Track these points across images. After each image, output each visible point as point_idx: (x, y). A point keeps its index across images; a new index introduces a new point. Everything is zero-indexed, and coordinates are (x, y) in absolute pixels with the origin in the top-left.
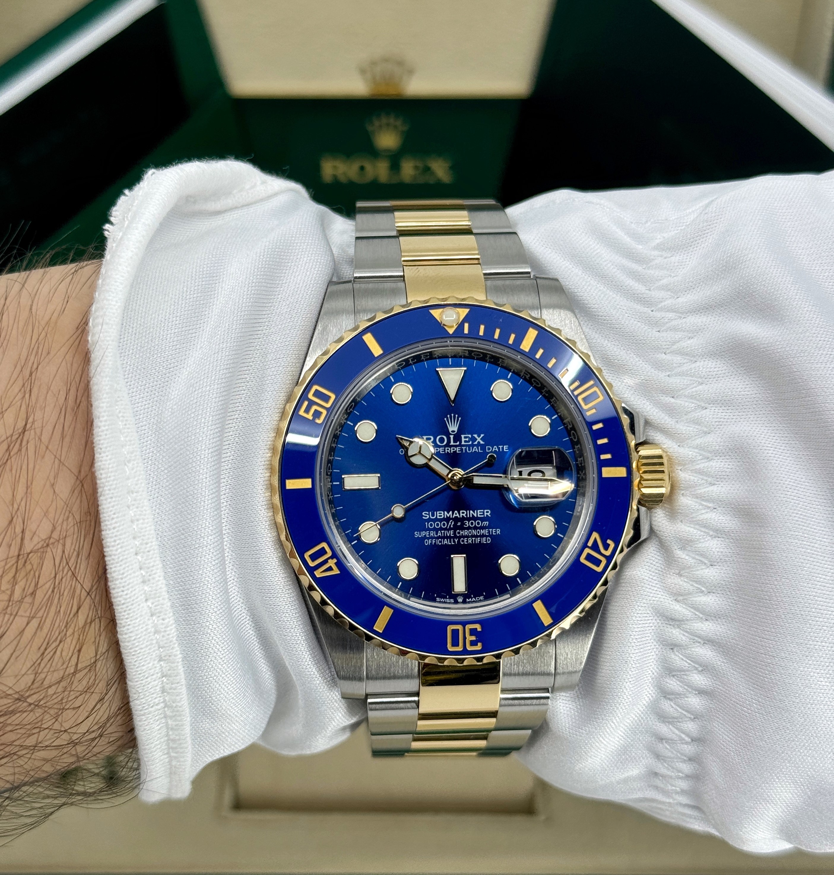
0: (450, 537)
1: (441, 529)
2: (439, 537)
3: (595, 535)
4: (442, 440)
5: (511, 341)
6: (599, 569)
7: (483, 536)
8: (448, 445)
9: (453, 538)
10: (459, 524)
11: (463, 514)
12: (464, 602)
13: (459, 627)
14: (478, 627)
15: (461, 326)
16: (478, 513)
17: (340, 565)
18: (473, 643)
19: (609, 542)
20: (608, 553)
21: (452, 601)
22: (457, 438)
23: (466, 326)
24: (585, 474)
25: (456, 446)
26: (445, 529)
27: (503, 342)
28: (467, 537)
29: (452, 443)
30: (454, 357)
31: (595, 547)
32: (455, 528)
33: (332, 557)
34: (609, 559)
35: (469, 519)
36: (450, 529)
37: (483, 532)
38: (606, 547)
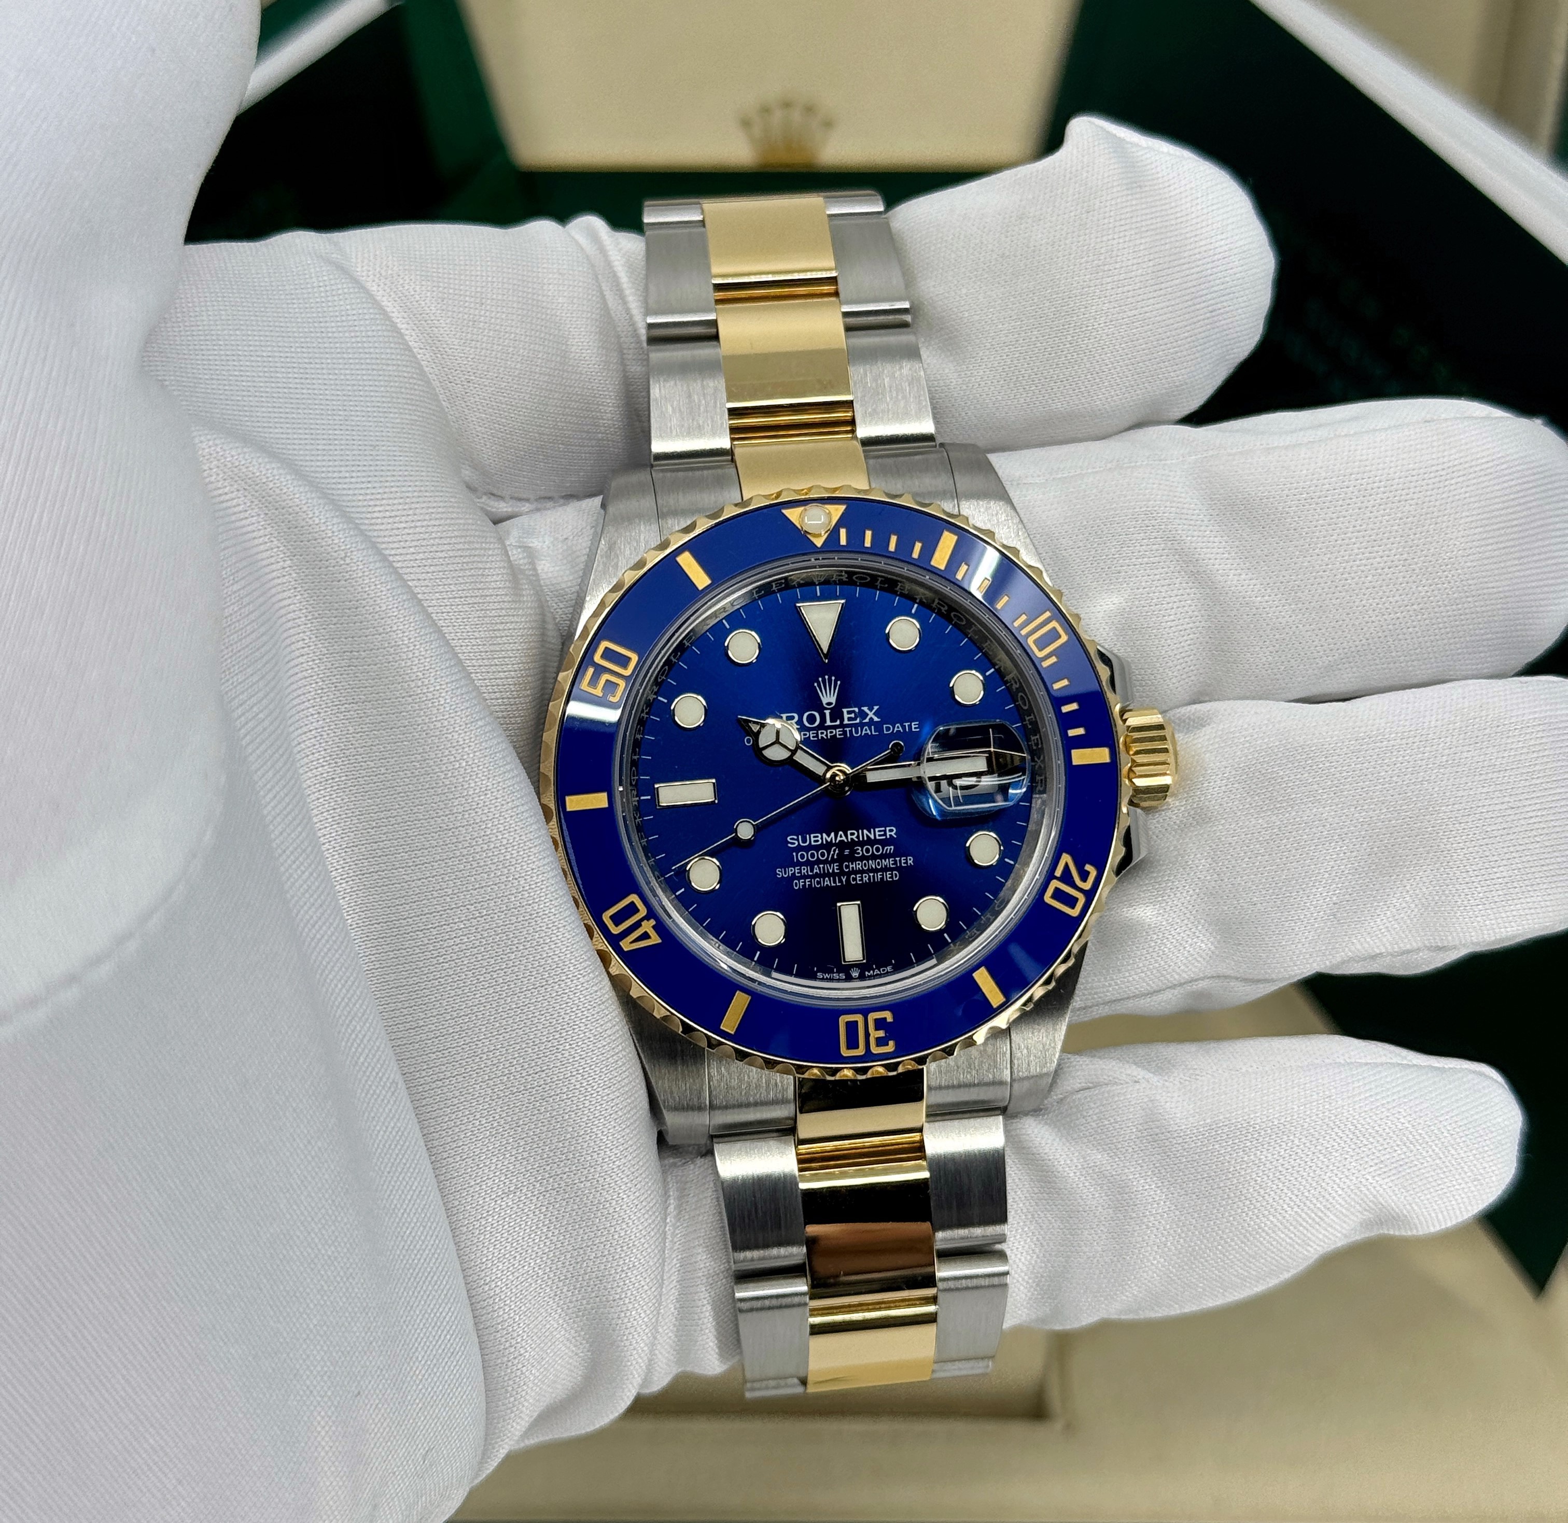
0: (834, 874)
1: (818, 862)
2: (816, 875)
3: (1066, 858)
4: (812, 719)
5: (915, 555)
6: (1075, 912)
7: (885, 869)
8: (822, 726)
9: (839, 875)
11: (852, 835)
12: (862, 977)
13: (859, 1018)
14: (888, 1016)
15: (834, 534)
16: (877, 833)
17: (660, 928)
18: (881, 1042)
19: (1088, 867)
20: (1087, 886)
21: (843, 976)
22: (836, 714)
23: (843, 532)
24: (1044, 761)
25: (835, 727)
26: (825, 862)
27: (902, 555)
28: (862, 872)
29: (828, 723)
30: (826, 582)
31: (1066, 877)
32: (841, 859)
33: (647, 918)
34: (1090, 895)
35: (862, 844)
36: (833, 861)
37: (885, 862)
38: (1084, 876)
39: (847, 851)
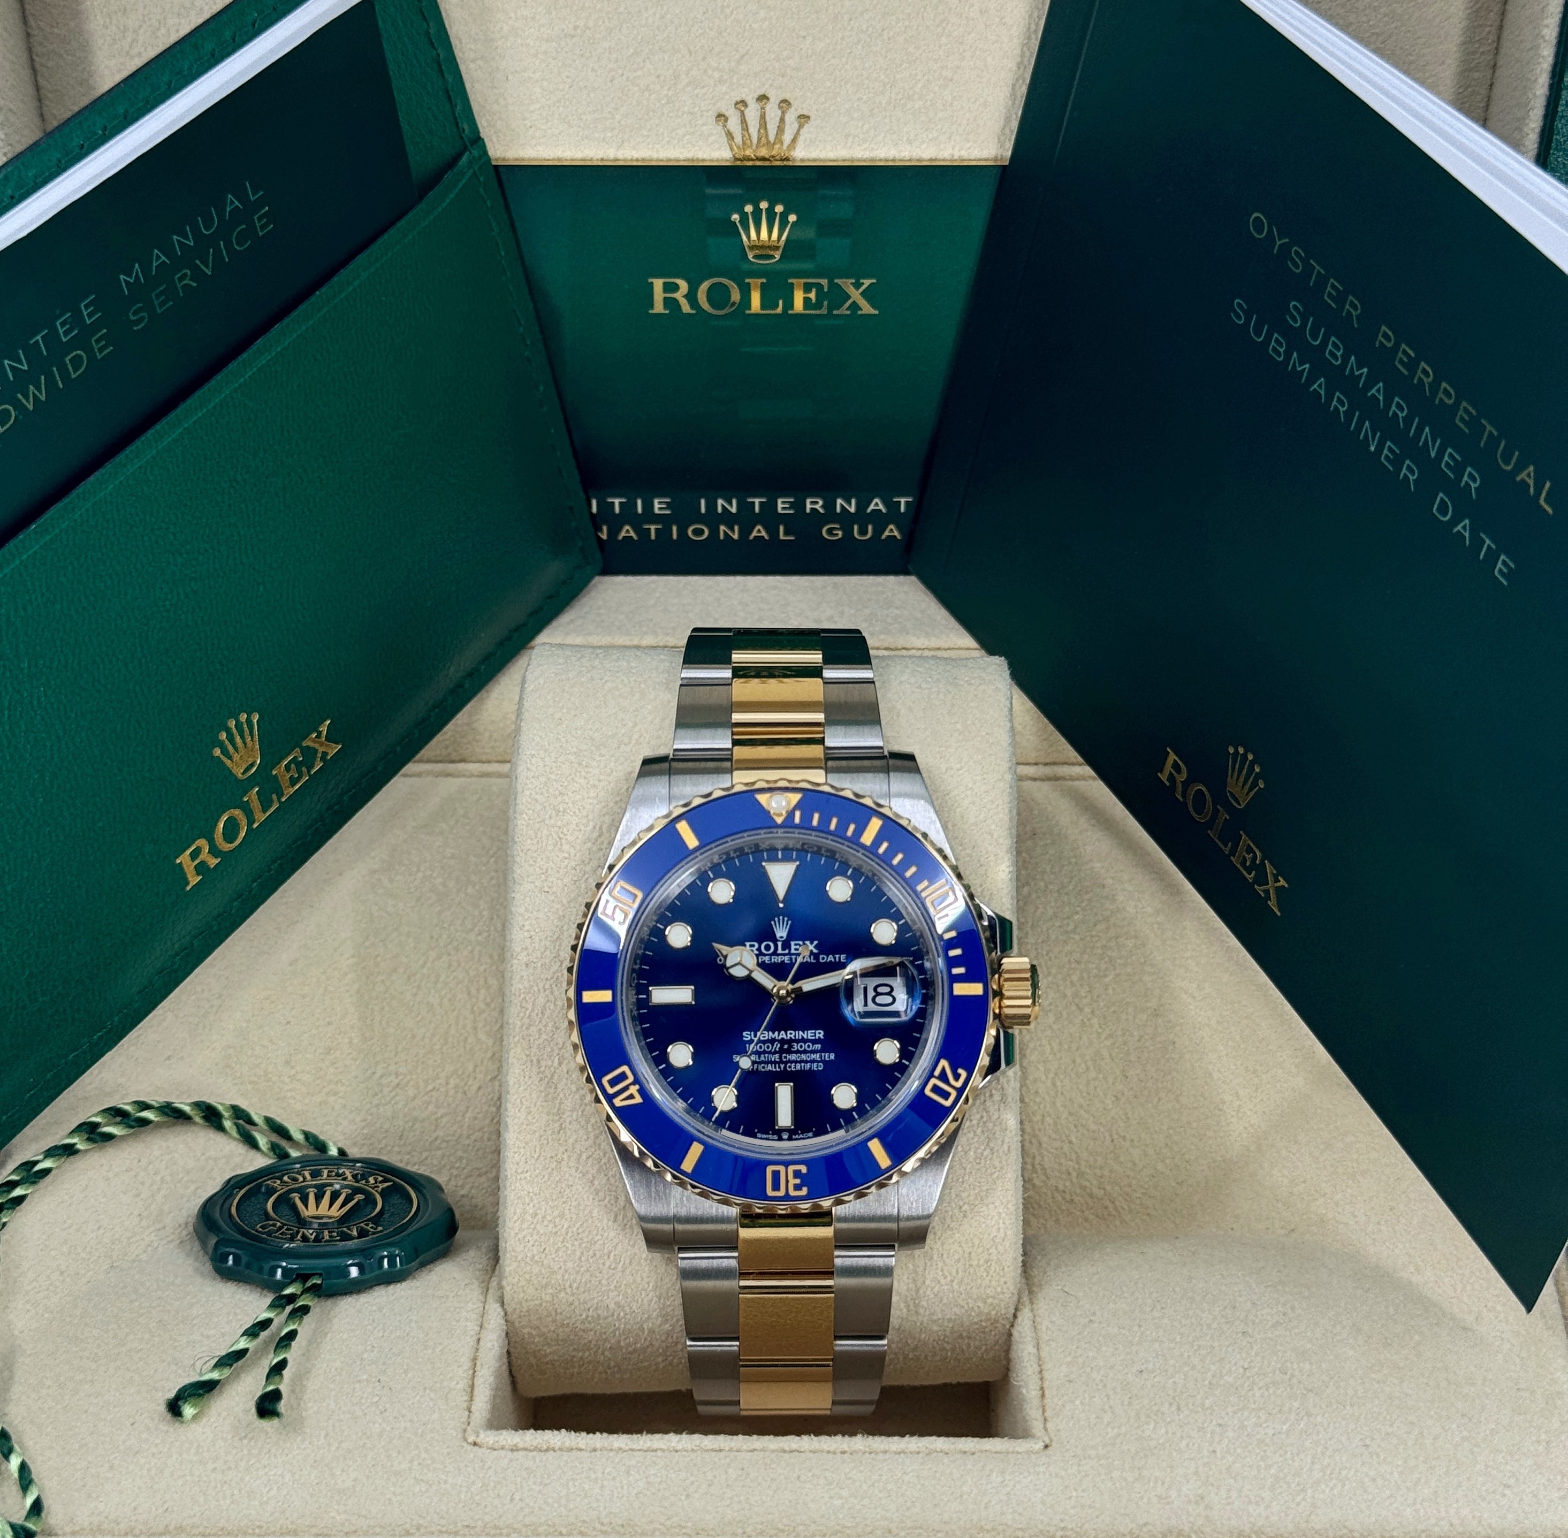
0: (775, 1062)
1: (764, 1052)
2: (762, 1062)
3: (944, 1063)
4: (768, 948)
5: (850, 833)
6: (947, 1103)
7: (813, 1061)
8: (775, 953)
9: (779, 1063)
10: (786, 1046)
11: (791, 1034)
12: (790, 1139)
13: (781, 1168)
14: (804, 1169)
15: (791, 814)
16: (809, 1034)
17: (643, 1092)
18: (797, 1187)
19: (960, 1071)
20: (959, 1084)
21: (776, 1137)
22: (786, 945)
23: (798, 814)
24: (934, 990)
25: (784, 955)
26: (770, 1053)
27: (839, 834)
28: (796, 1062)
29: (780, 951)
30: (786, 849)
31: (943, 1077)
32: (782, 1051)
33: (633, 1083)
34: (960, 1091)
35: (798, 1041)
36: (775, 1052)
37: (813, 1056)
38: (957, 1077)
39: (786, 1047)
